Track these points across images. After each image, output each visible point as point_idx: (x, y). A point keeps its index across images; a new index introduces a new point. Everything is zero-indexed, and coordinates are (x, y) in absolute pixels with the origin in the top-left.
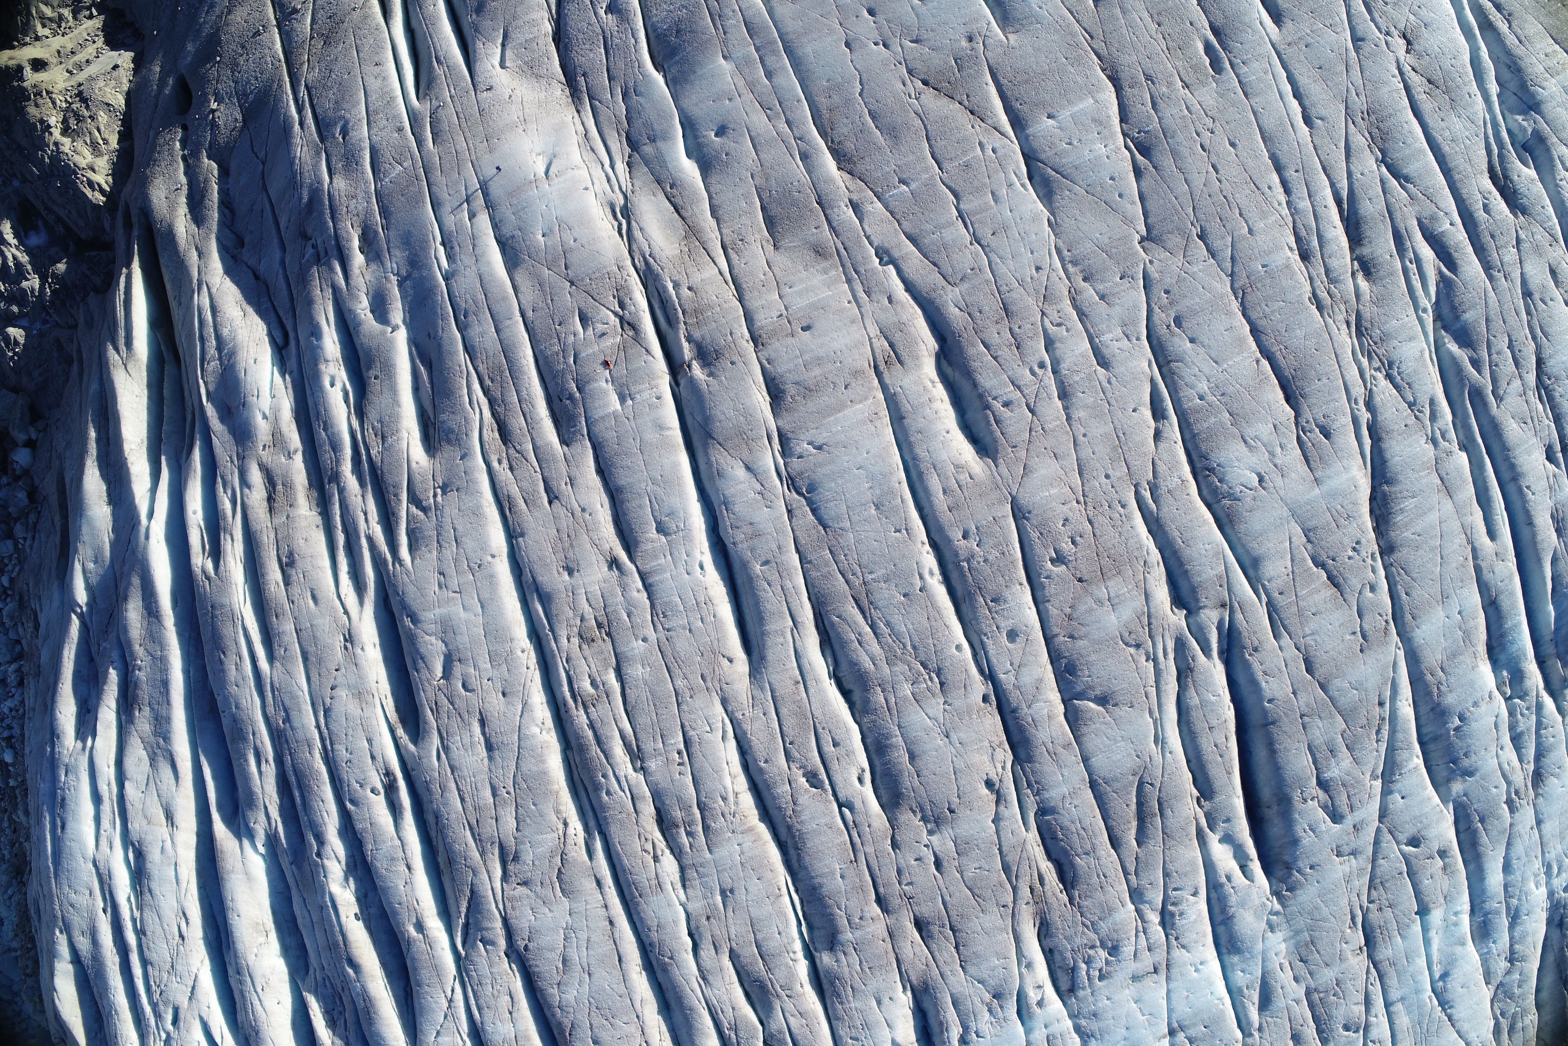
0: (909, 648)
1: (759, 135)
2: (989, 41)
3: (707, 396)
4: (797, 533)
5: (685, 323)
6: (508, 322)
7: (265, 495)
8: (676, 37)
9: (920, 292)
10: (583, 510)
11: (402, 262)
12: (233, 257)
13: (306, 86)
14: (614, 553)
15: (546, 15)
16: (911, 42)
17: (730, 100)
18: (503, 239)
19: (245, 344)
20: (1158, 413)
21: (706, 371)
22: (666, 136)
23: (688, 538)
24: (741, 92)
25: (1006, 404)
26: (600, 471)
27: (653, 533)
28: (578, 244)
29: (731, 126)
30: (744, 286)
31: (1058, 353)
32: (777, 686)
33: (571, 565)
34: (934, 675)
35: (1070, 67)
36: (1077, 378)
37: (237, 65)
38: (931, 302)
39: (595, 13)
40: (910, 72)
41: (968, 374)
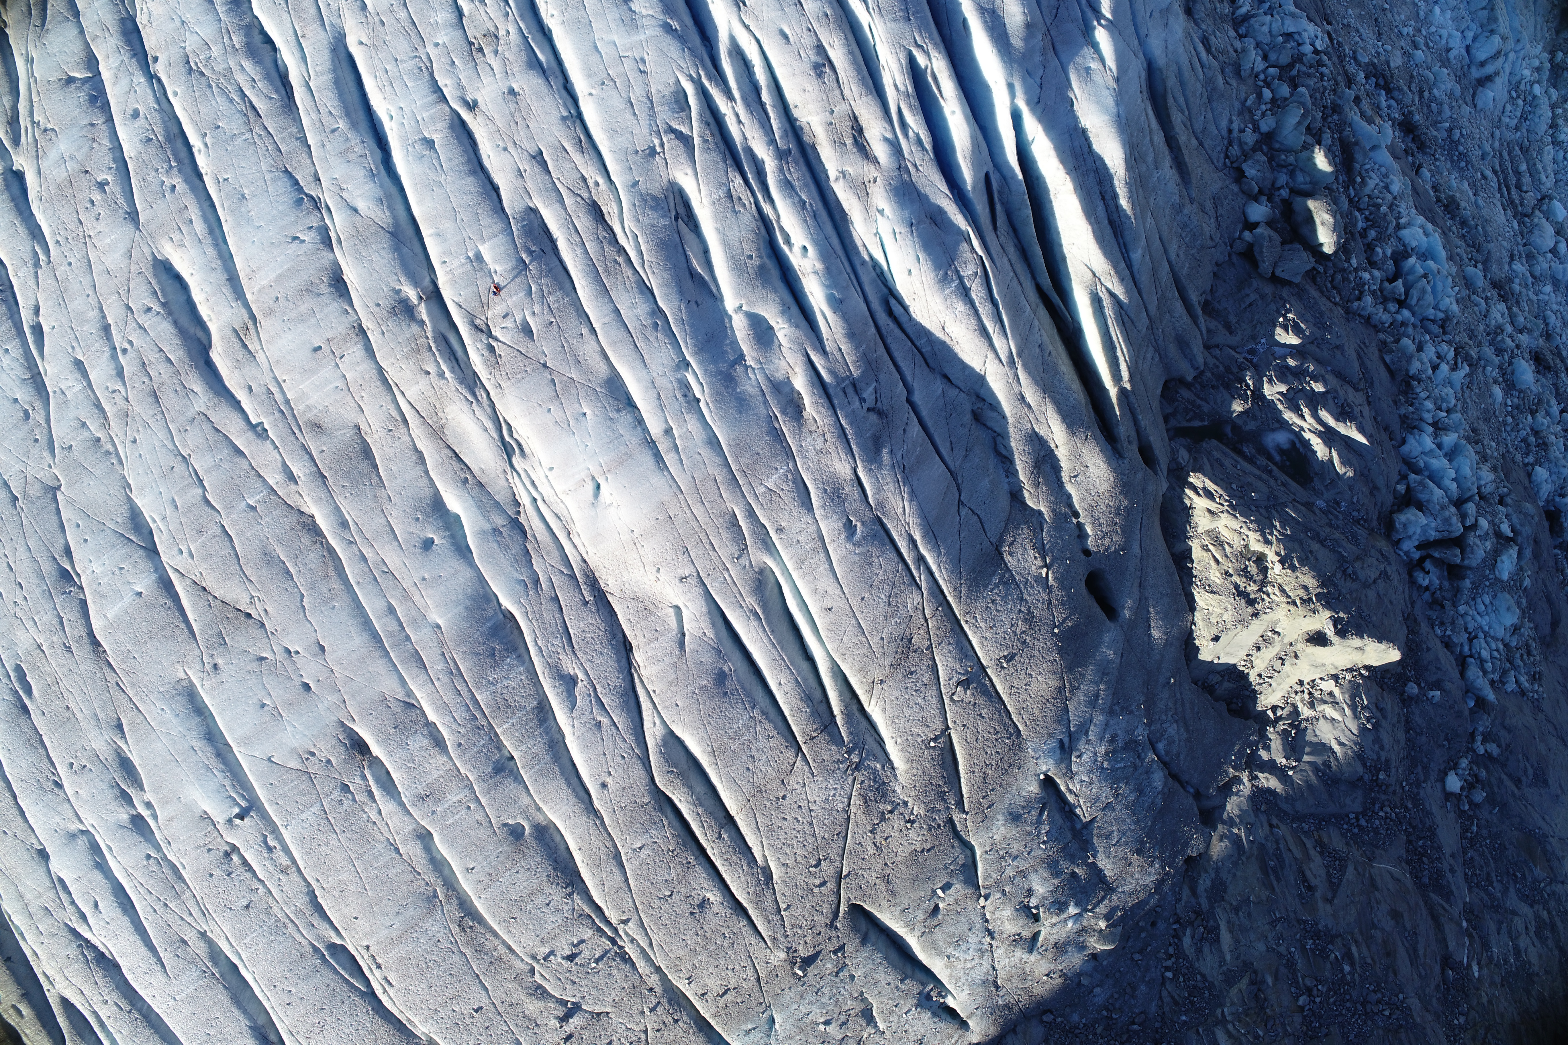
0: (214, 85)
1: (390, 543)
2: (199, 666)
3: (398, 271)
4: (309, 161)
5: (427, 338)
6: (606, 320)
7: (867, 134)
8: (494, 649)
9: (227, 401)
10: (505, 149)
11: (743, 380)
12: (980, 398)
13: (919, 588)
14: (472, 115)
15: (643, 672)
16: (266, 658)
17: (424, 579)
18: (630, 409)
19: (928, 292)
20: (38, 330)
21: (403, 295)
22: (482, 534)
23: (404, 138)
24: (415, 589)
25: (149, 310)
26: (496, 189)
27: (436, 137)
28: (546, 406)
29: (418, 551)
30: (379, 383)
31: (113, 366)
32: (319, 30)
33: (511, 97)
34: (194, 68)
35: (130, 649)
36: (97, 345)
37: (1025, 620)
38: (217, 394)
39: (587, 674)
40: (263, 625)
41: (182, 332)
